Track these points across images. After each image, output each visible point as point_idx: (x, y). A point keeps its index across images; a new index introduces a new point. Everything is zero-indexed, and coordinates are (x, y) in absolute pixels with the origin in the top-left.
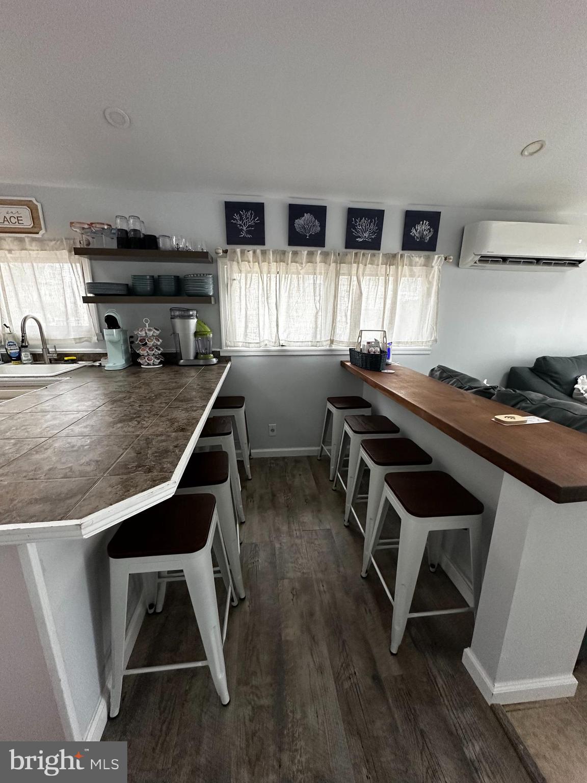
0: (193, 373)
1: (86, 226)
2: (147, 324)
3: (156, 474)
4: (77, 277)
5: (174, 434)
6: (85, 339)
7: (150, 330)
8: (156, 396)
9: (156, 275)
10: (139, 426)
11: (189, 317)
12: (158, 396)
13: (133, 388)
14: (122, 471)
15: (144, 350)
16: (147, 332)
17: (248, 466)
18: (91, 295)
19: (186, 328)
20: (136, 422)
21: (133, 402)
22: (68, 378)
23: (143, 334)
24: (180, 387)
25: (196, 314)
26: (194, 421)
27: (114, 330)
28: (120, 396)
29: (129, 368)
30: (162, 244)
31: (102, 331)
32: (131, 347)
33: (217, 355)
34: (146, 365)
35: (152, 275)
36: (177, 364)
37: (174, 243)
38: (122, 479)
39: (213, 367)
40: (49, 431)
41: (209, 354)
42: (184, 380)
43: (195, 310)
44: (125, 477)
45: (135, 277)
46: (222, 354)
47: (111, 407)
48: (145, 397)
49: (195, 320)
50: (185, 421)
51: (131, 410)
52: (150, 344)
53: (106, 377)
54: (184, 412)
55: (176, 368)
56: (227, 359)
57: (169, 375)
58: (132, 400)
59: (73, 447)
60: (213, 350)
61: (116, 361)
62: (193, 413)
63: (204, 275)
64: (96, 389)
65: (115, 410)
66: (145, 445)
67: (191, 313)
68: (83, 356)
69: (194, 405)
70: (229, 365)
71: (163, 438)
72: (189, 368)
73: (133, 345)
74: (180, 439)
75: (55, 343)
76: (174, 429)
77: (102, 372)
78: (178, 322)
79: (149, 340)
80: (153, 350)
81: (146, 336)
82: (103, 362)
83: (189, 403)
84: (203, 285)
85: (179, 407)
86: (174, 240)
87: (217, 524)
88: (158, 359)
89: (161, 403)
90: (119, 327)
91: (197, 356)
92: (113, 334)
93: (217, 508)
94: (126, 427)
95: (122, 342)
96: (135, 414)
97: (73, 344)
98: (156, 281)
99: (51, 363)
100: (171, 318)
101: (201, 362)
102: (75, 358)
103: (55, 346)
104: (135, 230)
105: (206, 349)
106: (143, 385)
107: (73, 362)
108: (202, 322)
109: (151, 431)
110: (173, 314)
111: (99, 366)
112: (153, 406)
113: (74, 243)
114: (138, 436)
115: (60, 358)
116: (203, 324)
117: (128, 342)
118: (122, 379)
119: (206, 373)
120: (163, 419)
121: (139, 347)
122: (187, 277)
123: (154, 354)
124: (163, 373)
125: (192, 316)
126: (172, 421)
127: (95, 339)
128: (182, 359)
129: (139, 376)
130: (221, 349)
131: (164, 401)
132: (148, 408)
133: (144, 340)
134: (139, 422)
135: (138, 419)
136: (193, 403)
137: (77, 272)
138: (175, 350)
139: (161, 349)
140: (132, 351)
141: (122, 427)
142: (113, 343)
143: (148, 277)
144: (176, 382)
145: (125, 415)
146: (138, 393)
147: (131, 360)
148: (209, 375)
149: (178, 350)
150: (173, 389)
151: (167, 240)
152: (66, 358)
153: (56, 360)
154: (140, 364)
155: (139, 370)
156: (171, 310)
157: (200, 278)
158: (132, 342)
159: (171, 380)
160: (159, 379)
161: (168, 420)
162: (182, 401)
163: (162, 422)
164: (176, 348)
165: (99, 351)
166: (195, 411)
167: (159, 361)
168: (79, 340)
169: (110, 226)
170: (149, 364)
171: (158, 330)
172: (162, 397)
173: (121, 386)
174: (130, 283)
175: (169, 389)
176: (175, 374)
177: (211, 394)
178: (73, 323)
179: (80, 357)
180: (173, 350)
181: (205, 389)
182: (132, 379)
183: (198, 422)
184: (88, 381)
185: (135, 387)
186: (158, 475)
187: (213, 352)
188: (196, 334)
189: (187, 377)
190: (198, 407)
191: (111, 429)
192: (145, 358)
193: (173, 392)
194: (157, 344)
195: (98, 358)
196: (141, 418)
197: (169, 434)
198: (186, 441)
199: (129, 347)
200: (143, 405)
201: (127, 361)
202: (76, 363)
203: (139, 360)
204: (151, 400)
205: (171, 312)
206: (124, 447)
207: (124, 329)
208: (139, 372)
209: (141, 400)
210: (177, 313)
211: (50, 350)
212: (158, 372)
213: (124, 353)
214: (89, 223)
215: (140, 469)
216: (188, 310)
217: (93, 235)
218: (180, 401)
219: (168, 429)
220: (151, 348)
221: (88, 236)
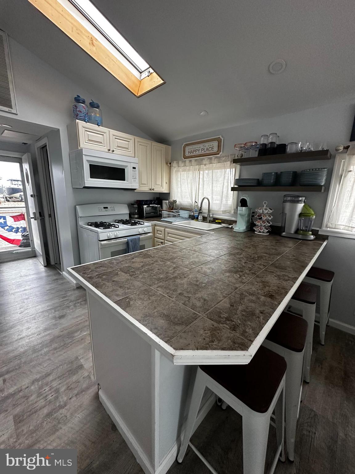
0: (291, 244)
1: (243, 146)
2: (265, 205)
3: (238, 335)
4: (232, 176)
5: (263, 297)
6: (227, 212)
7: (266, 209)
8: (258, 257)
9: (279, 172)
10: (240, 280)
11: (298, 202)
12: (260, 258)
13: (245, 247)
14: (216, 317)
15: (259, 222)
16: (265, 211)
17: (323, 333)
18: (237, 186)
19: (293, 210)
20: (238, 276)
21: (242, 258)
22: (213, 233)
23: (261, 211)
24: (278, 254)
25: (305, 199)
26: (283, 291)
27: (244, 208)
28: (235, 251)
29: (247, 232)
30: (290, 149)
31: (237, 208)
32: (252, 219)
33: (315, 233)
34: (259, 232)
35: (277, 172)
36: (280, 234)
37: (299, 147)
38: (213, 325)
39: (310, 242)
40: (192, 265)
41: (309, 231)
42: (283, 249)
43: (304, 197)
44: (216, 325)
45: (265, 174)
46: (320, 233)
47: (227, 258)
48: (251, 256)
49: (303, 204)
50: (275, 288)
51: (239, 265)
52: (264, 218)
53: (232, 236)
54: (276, 278)
55: (279, 238)
56: (325, 238)
57: (272, 242)
58: (242, 256)
59: (197, 281)
60: (313, 228)
61: (241, 227)
62: (284, 282)
63: (319, 169)
64: (224, 243)
65: (229, 261)
66: (238, 299)
67: (300, 199)
68: (225, 221)
69: (286, 274)
70: (325, 243)
71: (254, 298)
72: (289, 239)
73: (253, 218)
74: (268, 306)
75: (214, 212)
76: (265, 293)
77: (232, 232)
78: (288, 205)
79: (264, 216)
80: (265, 223)
81: (263, 213)
82: (234, 226)
83: (282, 271)
84: (316, 177)
85: (273, 272)
86: (300, 145)
87: (283, 389)
88: (267, 229)
89: (260, 265)
90: (247, 206)
91: (297, 231)
92: (243, 210)
93: (286, 374)
94: (231, 277)
95: (246, 216)
96: (240, 268)
97: (221, 214)
98: (278, 176)
99: (209, 223)
100: (283, 202)
101: (300, 237)
102: (220, 221)
103: (213, 214)
104: (272, 143)
105: (306, 227)
106: (252, 246)
107: (219, 223)
108: (309, 206)
109: (247, 288)
110: (285, 199)
111: (231, 228)
112: (254, 265)
113: (234, 157)
114: (236, 288)
115: (214, 221)
116: (308, 208)
117: (250, 216)
118: (241, 239)
119: (302, 246)
120: (258, 279)
121: (256, 220)
122: (303, 172)
123: (265, 225)
124: (268, 240)
125: (301, 201)
126: (265, 284)
127: (233, 212)
128: (284, 232)
129: (251, 239)
130: (321, 228)
131: (263, 264)
132: (250, 266)
133: (261, 215)
134: (240, 276)
135: (241, 274)
136: (286, 272)
137: (232, 173)
138: (281, 224)
139: (271, 223)
140: (251, 221)
141: (229, 277)
142: (242, 215)
143: (273, 174)
144: (276, 249)
145: (234, 268)
146: (247, 252)
147: (250, 227)
148: (305, 249)
149: (283, 224)
150: (272, 255)
151: (294, 146)
152: (216, 221)
153: (212, 221)
154: (254, 231)
155: (253, 234)
156: (285, 196)
157: (315, 172)
158: (253, 216)
159: (272, 247)
160: (263, 244)
161: (263, 282)
162: (276, 267)
163: (256, 282)
164: (282, 223)
165: (233, 219)
166: (286, 280)
167: (267, 231)
168: (224, 212)
169: (257, 143)
170: (260, 232)
171: (272, 210)
172: (262, 259)
173: (238, 244)
174: (260, 178)
175: (269, 254)
176: (276, 242)
177: (304, 267)
178: (224, 202)
179: (223, 221)
180: (279, 224)
181: (299, 261)
182: (246, 240)
183: (286, 293)
184: (222, 237)
185: (247, 247)
186: (239, 337)
187: (312, 231)
188: (300, 215)
189: (285, 247)
190: (289, 277)
191: (222, 276)
192: (258, 227)
193: (272, 257)
194: (269, 220)
195: (232, 223)
196: (243, 273)
197: (259, 296)
198: (271, 310)
199: (251, 219)
200: (247, 263)
201: (247, 227)
202: (220, 224)
203: (254, 228)
204: (254, 260)
205: (284, 197)
206: (224, 295)
207: (250, 207)
208: (252, 236)
209: (247, 258)
210: (289, 198)
211: (211, 216)
212: (265, 238)
213: (246, 222)
214: (245, 143)
215: (228, 322)
216: (299, 197)
217: (246, 151)
218: (275, 267)
219: (259, 291)
220: (264, 221)
221: (242, 151)
